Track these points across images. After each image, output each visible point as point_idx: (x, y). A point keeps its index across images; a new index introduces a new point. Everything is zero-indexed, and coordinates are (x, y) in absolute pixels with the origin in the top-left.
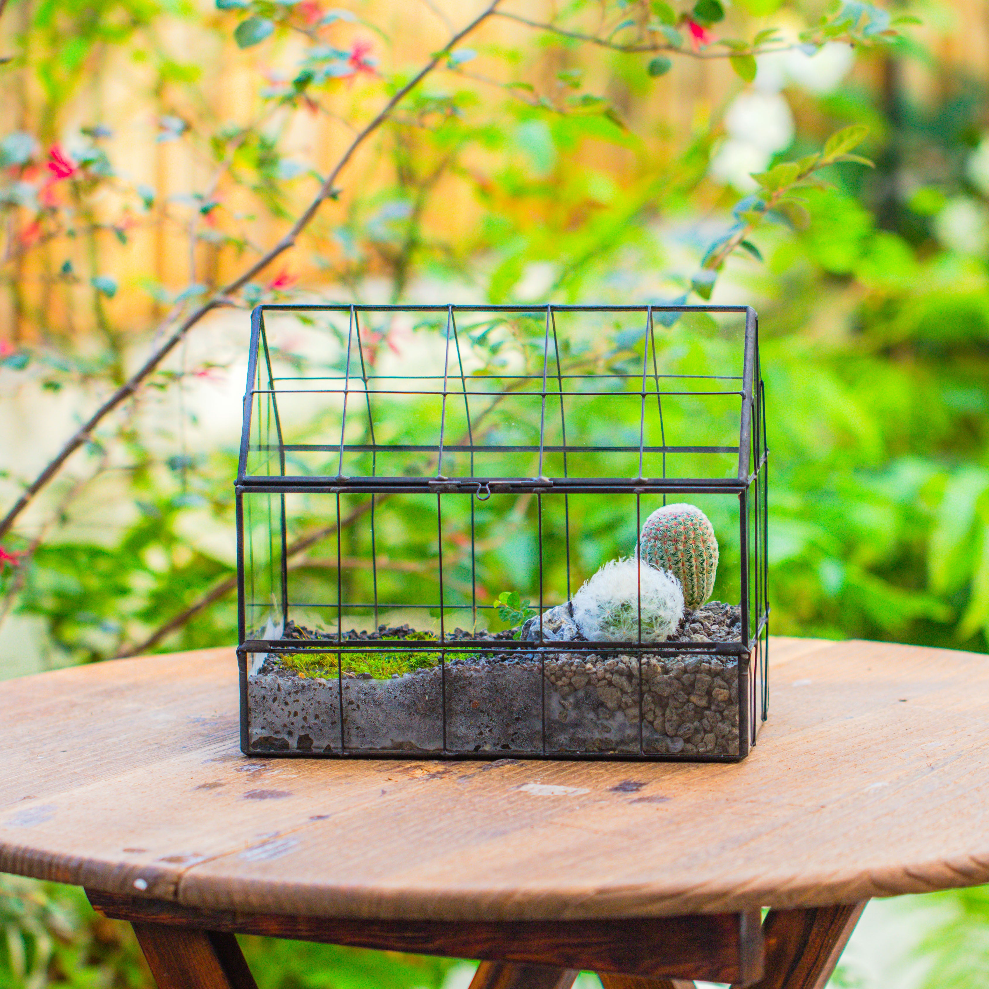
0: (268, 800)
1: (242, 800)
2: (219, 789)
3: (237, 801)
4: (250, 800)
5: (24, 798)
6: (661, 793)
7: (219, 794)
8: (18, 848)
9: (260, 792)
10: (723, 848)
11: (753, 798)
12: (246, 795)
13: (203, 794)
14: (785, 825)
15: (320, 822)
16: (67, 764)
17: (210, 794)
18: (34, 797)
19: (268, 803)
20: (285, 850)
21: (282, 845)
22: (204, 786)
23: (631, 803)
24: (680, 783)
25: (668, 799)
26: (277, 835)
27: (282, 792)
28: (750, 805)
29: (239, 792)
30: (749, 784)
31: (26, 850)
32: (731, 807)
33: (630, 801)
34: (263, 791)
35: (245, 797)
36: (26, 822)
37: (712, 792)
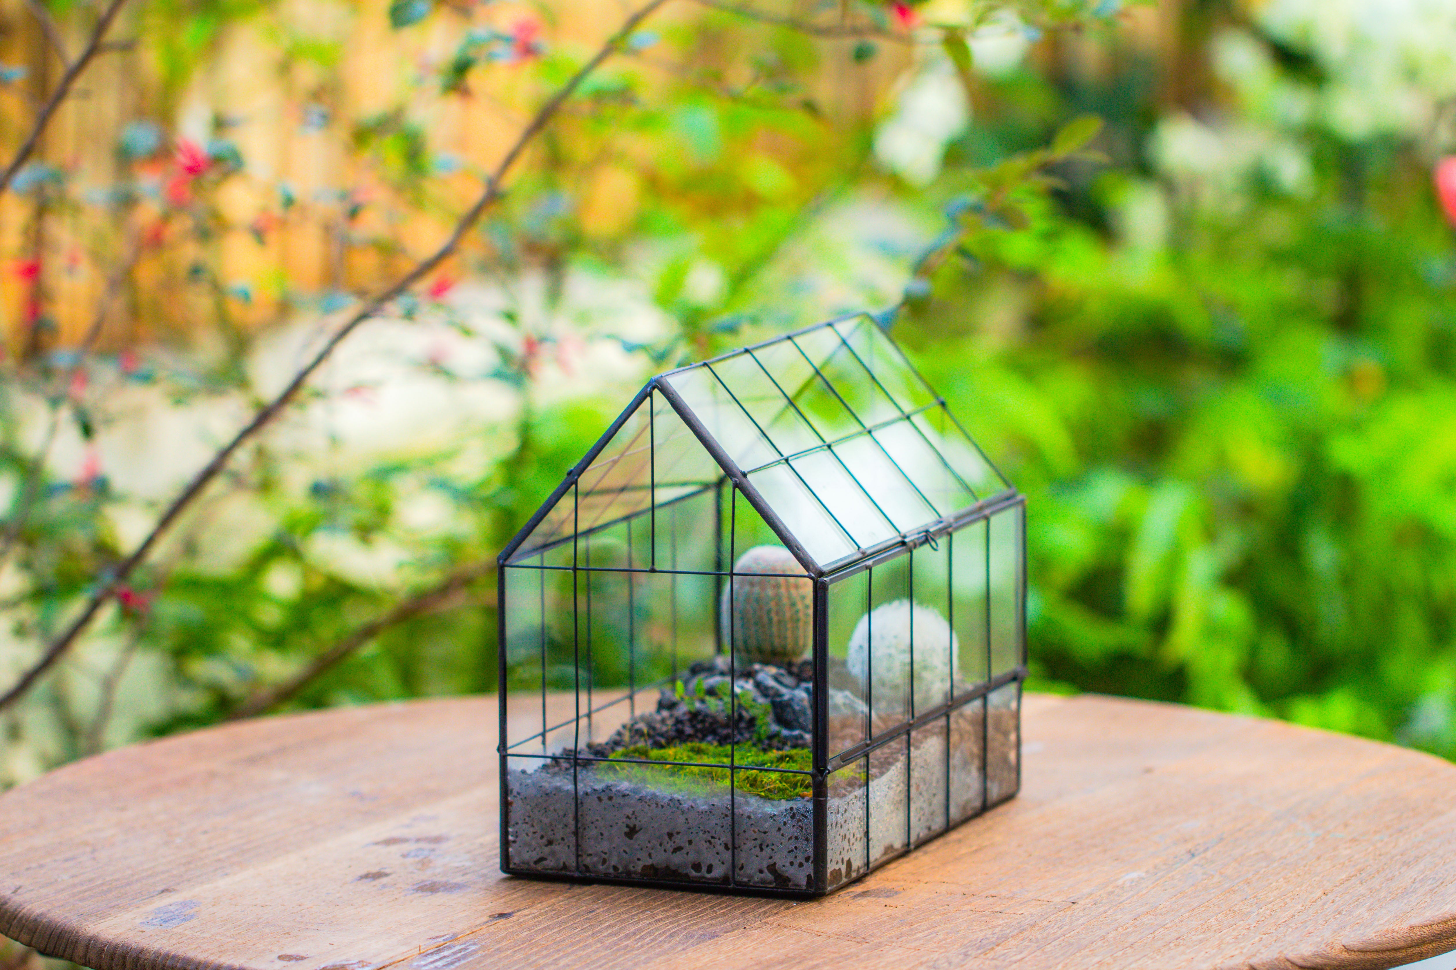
0: (440, 894)
1: (412, 894)
2: (384, 880)
3: (406, 895)
4: (419, 894)
5: (163, 891)
6: (889, 885)
7: (384, 886)
8: (157, 954)
9: (430, 884)
10: (966, 955)
11: (993, 892)
12: (415, 887)
13: (367, 886)
14: (1033, 925)
15: (502, 921)
16: (210, 848)
17: (374, 886)
18: (174, 890)
19: (440, 898)
20: (464, 957)
21: (460, 951)
22: (366, 876)
23: (855, 897)
24: (909, 873)
25: (897, 893)
26: (454, 938)
27: (456, 884)
28: (991, 900)
29: (407, 884)
30: (987, 874)
31: (167, 956)
32: (969, 903)
33: (854, 894)
34: (435, 883)
35: (414, 890)
36: (165, 922)
37: (945, 885)
